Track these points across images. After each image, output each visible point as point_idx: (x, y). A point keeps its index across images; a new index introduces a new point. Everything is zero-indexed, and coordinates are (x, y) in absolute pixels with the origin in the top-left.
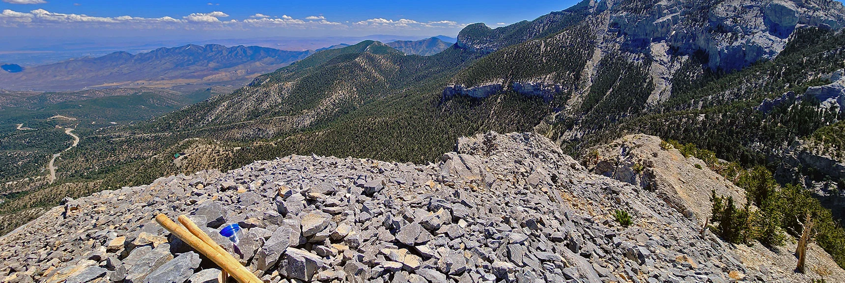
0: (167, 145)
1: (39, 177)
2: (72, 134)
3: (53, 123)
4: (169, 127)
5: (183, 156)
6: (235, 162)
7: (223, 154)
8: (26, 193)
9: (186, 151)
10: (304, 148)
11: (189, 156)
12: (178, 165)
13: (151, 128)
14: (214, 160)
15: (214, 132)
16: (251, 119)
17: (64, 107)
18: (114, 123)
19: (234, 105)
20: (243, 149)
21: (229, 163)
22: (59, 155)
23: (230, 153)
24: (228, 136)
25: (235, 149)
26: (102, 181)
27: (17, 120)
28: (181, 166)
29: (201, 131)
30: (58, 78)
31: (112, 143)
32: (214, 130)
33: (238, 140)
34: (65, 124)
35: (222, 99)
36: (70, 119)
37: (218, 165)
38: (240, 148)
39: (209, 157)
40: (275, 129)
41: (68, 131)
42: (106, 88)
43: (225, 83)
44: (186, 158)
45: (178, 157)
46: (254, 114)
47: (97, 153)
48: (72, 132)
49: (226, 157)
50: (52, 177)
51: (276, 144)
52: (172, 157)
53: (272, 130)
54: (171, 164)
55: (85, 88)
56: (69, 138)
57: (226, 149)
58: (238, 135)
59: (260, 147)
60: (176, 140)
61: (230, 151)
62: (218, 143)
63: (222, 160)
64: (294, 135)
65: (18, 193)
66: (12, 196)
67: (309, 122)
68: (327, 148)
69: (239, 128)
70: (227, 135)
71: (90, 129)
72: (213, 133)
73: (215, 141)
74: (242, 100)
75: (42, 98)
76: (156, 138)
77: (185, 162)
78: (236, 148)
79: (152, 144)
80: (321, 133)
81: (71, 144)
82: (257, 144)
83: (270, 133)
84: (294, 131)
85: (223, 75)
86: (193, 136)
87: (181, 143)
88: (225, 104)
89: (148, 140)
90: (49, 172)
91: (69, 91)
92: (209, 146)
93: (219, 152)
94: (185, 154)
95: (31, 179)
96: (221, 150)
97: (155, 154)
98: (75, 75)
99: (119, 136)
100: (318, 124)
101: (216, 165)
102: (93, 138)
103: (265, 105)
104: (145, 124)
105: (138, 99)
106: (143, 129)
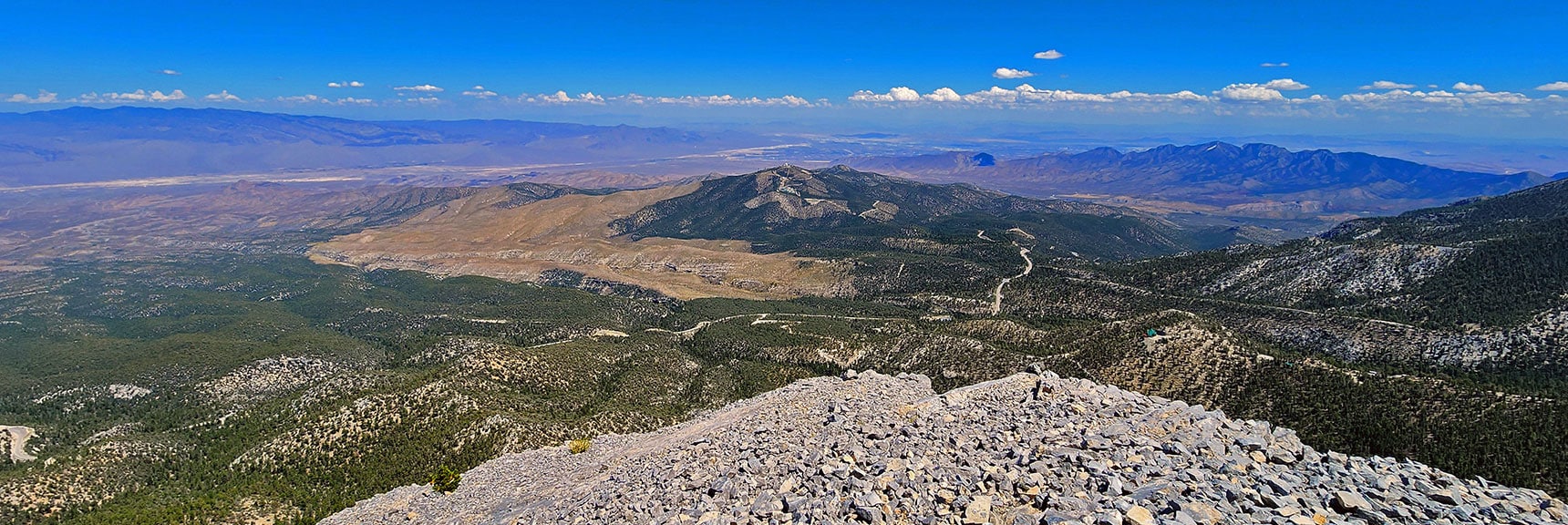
0: (1140, 311)
1: (985, 302)
2: (1026, 257)
3: (1012, 237)
4: (1149, 282)
5: (1160, 337)
6: (1254, 383)
7: (1233, 359)
8: (970, 317)
9: (1167, 329)
10: (1444, 417)
11: (1172, 339)
12: (1150, 349)
13: (1121, 275)
14: (1214, 363)
15: (1224, 311)
16: (1310, 307)
17: (1026, 219)
18: (1076, 254)
19: (1277, 269)
20: (1278, 364)
21: (1242, 381)
22: (1008, 280)
23: (1248, 362)
24: (1250, 328)
25: (1260, 356)
26: (1045, 333)
27: (980, 225)
28: (1153, 353)
29: (1201, 303)
30: (1027, 178)
31: (1067, 284)
32: (1226, 308)
33: (1270, 342)
34: (1022, 242)
35: (1257, 252)
36: (1029, 236)
37: (1219, 375)
38: (1271, 358)
39: (1206, 354)
40: (1366, 345)
41: (1023, 252)
42: (1077, 201)
43: (1267, 223)
44: (1165, 341)
45: (1154, 335)
46: (1321, 299)
47: (1048, 291)
48: (1026, 254)
49: (1237, 366)
50: (996, 308)
51: (1360, 379)
52: (1142, 331)
53: (1357, 345)
54: (1139, 344)
55: (1053, 197)
56: (1023, 261)
57: (1240, 350)
58: (1273, 332)
59: (1319, 371)
60: (1154, 305)
61: (1248, 356)
62: (1229, 334)
63: (1228, 368)
64: (1420, 376)
65: (964, 314)
66: (958, 316)
67: (1476, 357)
68: (1526, 444)
69: (1281, 317)
70: (1249, 325)
71: (1045, 256)
72: (1223, 313)
73: (1224, 328)
74: (1298, 264)
75: (1007, 202)
76: (1127, 294)
77: (1162, 347)
78: (1263, 356)
79: (1118, 301)
80: (1514, 398)
81: (1023, 270)
82: (1313, 363)
83: (1353, 350)
84: (1423, 368)
85: (1268, 206)
86: (1186, 307)
87: (1163, 314)
88: (1261, 264)
89: (1114, 292)
90: (995, 300)
91: (1034, 197)
92: (1211, 335)
93: (1226, 350)
94: (1164, 334)
95: (977, 302)
96: (1231, 348)
97: (1120, 319)
98: (1045, 177)
99: (1077, 276)
100: (1508, 372)
101: (1216, 373)
102: (1047, 269)
103: (1353, 286)
104: (1115, 265)
105: (1116, 225)
106: (1111, 274)
